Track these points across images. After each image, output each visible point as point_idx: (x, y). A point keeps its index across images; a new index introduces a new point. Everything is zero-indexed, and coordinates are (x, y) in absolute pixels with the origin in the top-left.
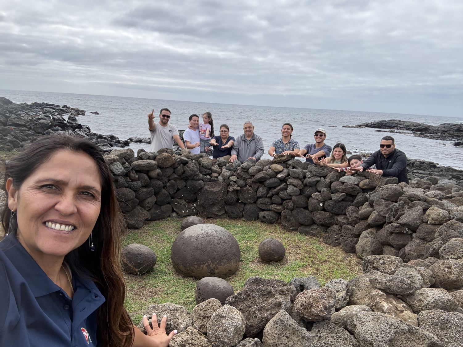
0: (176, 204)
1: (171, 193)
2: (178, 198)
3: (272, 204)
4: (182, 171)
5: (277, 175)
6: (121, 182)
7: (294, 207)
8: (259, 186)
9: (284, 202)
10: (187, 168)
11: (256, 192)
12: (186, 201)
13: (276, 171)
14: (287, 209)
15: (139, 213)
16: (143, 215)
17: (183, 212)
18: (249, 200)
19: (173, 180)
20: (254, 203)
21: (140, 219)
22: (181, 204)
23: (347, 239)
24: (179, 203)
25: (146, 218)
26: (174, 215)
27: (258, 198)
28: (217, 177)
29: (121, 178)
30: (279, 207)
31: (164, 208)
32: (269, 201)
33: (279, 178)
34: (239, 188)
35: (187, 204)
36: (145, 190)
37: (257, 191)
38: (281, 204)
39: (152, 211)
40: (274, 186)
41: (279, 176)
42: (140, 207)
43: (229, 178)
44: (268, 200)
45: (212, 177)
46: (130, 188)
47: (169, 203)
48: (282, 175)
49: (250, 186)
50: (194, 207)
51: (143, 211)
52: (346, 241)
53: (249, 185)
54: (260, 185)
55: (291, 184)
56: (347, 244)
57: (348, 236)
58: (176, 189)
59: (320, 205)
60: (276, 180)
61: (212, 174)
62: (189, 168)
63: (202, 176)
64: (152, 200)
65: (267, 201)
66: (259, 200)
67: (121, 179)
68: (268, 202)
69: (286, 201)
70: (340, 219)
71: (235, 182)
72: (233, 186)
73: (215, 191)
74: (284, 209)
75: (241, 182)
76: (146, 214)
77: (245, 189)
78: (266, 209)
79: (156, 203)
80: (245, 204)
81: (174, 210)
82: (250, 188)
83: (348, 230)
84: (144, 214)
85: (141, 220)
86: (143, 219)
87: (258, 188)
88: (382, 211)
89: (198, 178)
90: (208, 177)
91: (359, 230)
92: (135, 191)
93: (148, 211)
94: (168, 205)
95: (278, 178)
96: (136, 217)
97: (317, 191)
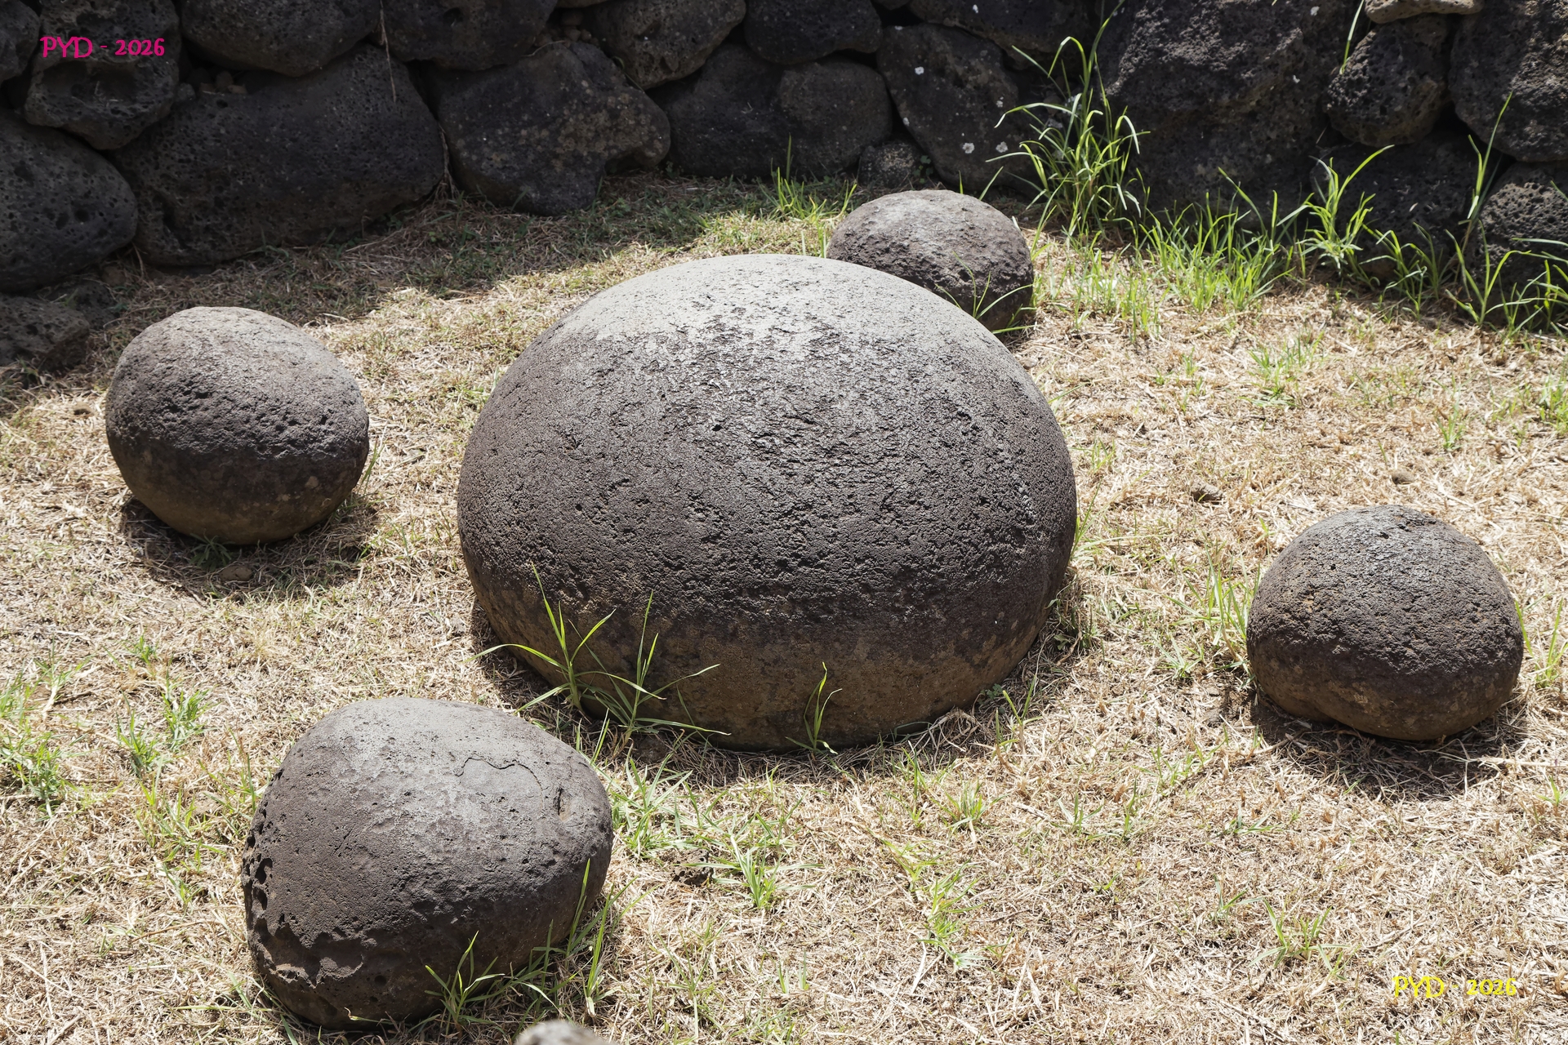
0: (920, 71)
2: (940, 26)
15: (564, 98)
16: (602, 118)
17: (969, 148)
21: (570, 145)
22: (959, 82)
24: (941, 72)
25: (624, 143)
26: (894, 160)
31: (802, 89)
39: (698, 99)
42: (591, 53)
51: (608, 89)
79: (735, 38)
81: (901, 121)
84: (614, 114)
85: (578, 157)
86: (600, 147)
93: (655, 92)
96: (529, 124)
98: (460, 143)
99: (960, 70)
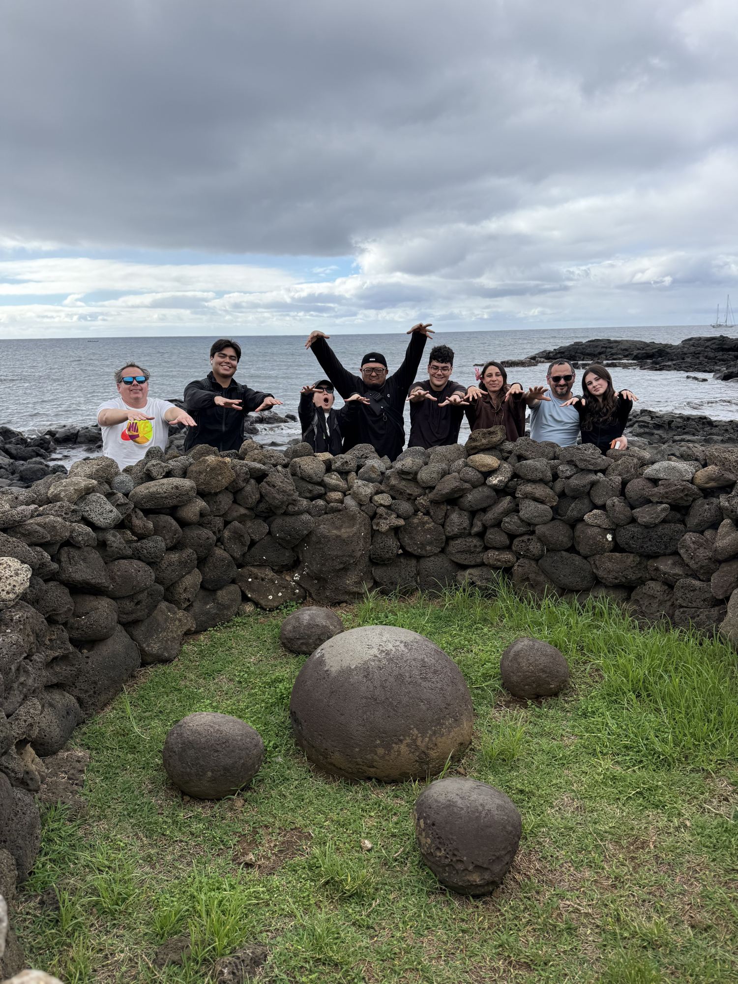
0: (250, 580)
1: (238, 554)
2: (253, 566)
3: (486, 548)
4: (258, 496)
5: (486, 479)
6: (115, 545)
7: (543, 551)
8: (447, 510)
9: (516, 542)
10: (267, 487)
11: (443, 525)
12: (273, 569)
13: (483, 469)
14: (524, 556)
15: (166, 620)
16: (177, 623)
17: (271, 597)
18: (428, 548)
19: (236, 522)
20: (440, 552)
21: (170, 634)
22: (263, 580)
23: (696, 612)
24: (256, 578)
25: (185, 629)
26: (249, 608)
27: (449, 539)
28: (342, 502)
29: (115, 536)
30: (507, 556)
31: (223, 595)
32: (478, 544)
33: (495, 485)
34: (401, 522)
35: (276, 576)
36: (174, 557)
37: (444, 522)
38: (509, 548)
39: (197, 606)
40: (485, 505)
41: (494, 480)
42: (168, 604)
43: (371, 499)
44: (475, 541)
45: (328, 502)
46: (139, 559)
47: (233, 582)
48: (500, 478)
49: (427, 513)
50: (294, 581)
51: (175, 613)
53: (423, 510)
54: (449, 507)
55: (527, 496)
57: (694, 605)
58: (248, 543)
59: (607, 540)
60: (486, 491)
61: (326, 494)
62: (274, 486)
63: (305, 502)
64: (193, 579)
65: (472, 544)
66: (452, 543)
67: (113, 539)
68: (475, 546)
69: (521, 539)
70: (666, 566)
71: (388, 507)
72: (385, 519)
73: (345, 535)
74: (518, 559)
75: (405, 507)
76: (182, 619)
77: (416, 521)
78: (473, 563)
79: (203, 586)
80: (418, 558)
81: (247, 596)
82: (426, 518)
83: (693, 591)
84: (180, 620)
85: (174, 638)
86: (179, 632)
87: (446, 516)
89: (296, 509)
90: (321, 502)
91: (722, 587)
92: (149, 564)
93: (186, 609)
94: (233, 587)
95: (490, 487)
96: (161, 632)
97: (596, 507)
98: (144, 645)
99: (263, 576)
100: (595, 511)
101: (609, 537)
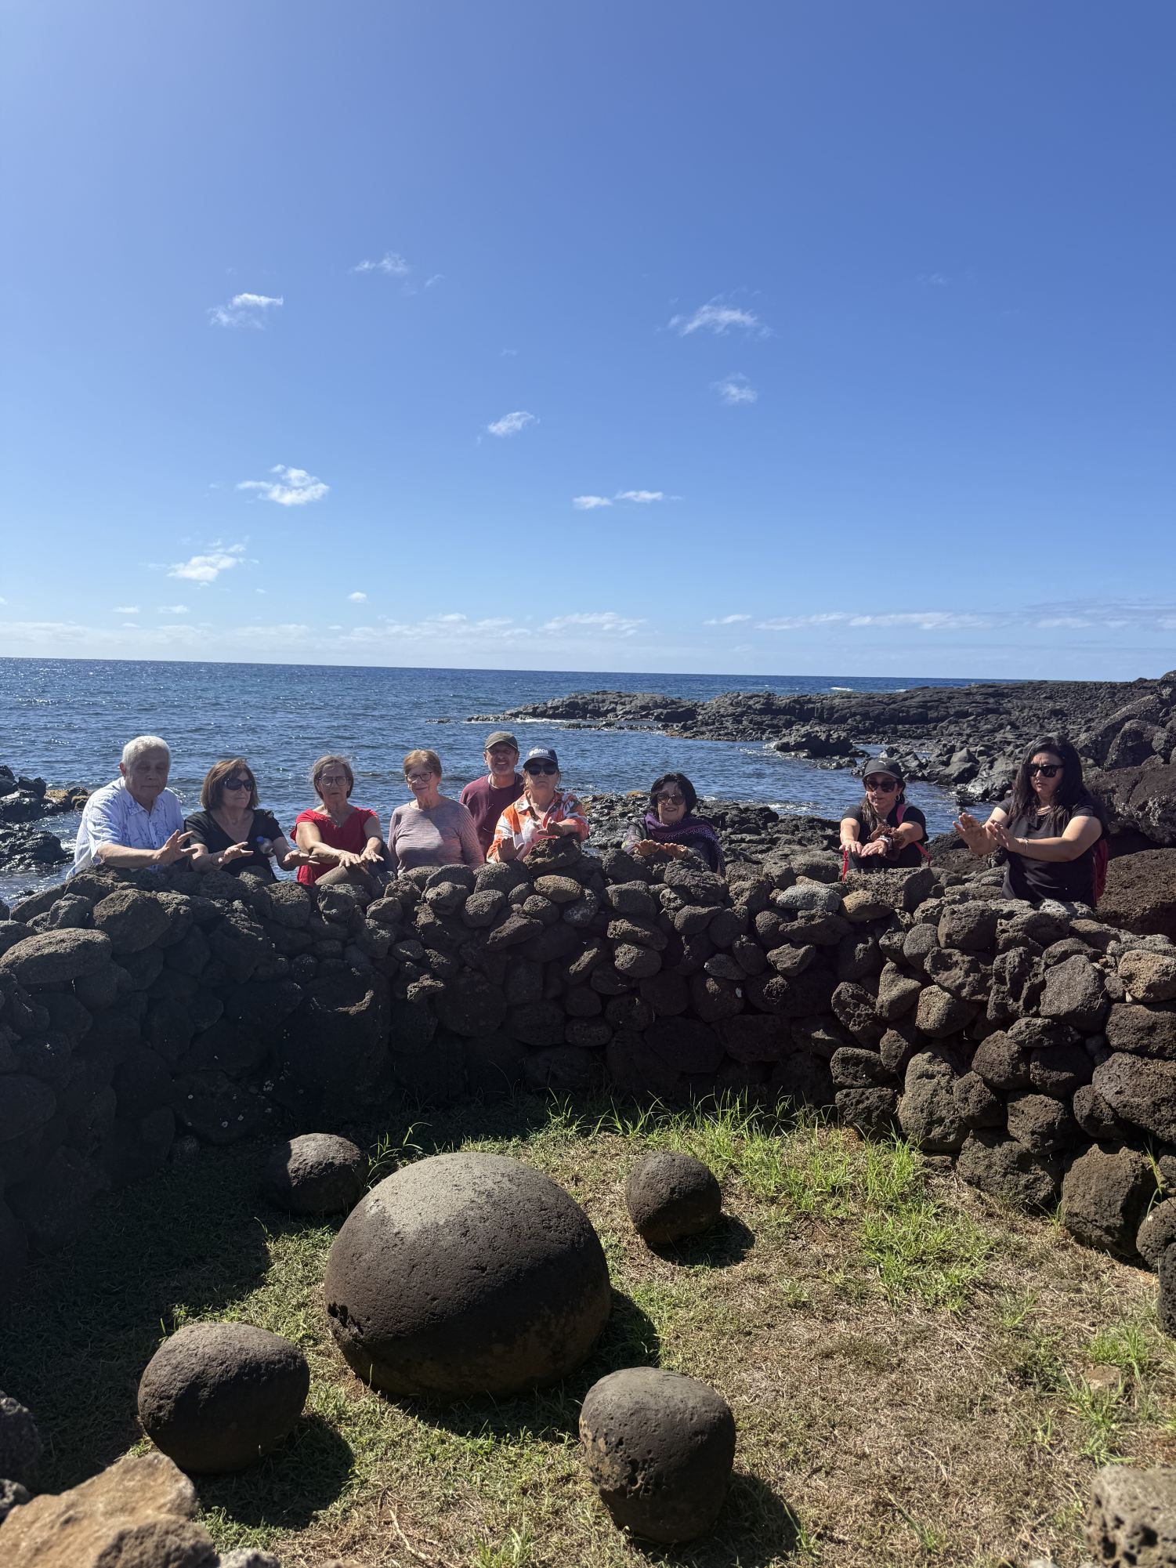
0: (190, 1097)
1: (172, 1055)
2: (196, 1071)
3: (569, 1019)
4: (208, 953)
5: (564, 913)
7: (649, 1018)
8: (508, 961)
9: (611, 1007)
11: (504, 988)
12: (228, 1076)
13: (560, 898)
14: (624, 1028)
15: (66, 1177)
17: (225, 1124)
18: (480, 1024)
20: (497, 1030)
22: (212, 1095)
23: (863, 1093)
24: (201, 1093)
26: (189, 1145)
27: (511, 1009)
28: (343, 957)
30: (599, 1029)
31: (150, 1126)
32: (557, 1012)
33: (577, 922)
34: (440, 985)
35: (234, 1087)
37: (506, 981)
38: (601, 1017)
40: (563, 952)
41: (575, 915)
42: (64, 1147)
43: (391, 950)
44: (552, 1009)
45: (321, 959)
47: (164, 1102)
48: (584, 912)
49: (479, 969)
52: (859, 1102)
53: (472, 964)
54: (510, 958)
55: (624, 938)
56: (869, 1110)
57: (860, 1082)
58: (191, 1035)
59: (736, 997)
60: (566, 931)
61: (314, 945)
63: (283, 960)
64: (104, 1102)
65: (548, 1014)
66: (517, 1013)
68: (552, 1016)
69: (618, 1001)
71: (419, 962)
73: (353, 1012)
74: (615, 1032)
77: (462, 981)
78: (550, 1043)
79: (118, 1113)
80: (466, 1040)
81: (186, 1125)
82: (475, 978)
83: (857, 1064)
87: (506, 974)
88: (962, 986)
90: (310, 959)
91: (896, 1057)
94: (162, 1112)
95: (569, 924)
97: (719, 950)
99: (213, 1088)
100: (718, 956)
101: (739, 992)
